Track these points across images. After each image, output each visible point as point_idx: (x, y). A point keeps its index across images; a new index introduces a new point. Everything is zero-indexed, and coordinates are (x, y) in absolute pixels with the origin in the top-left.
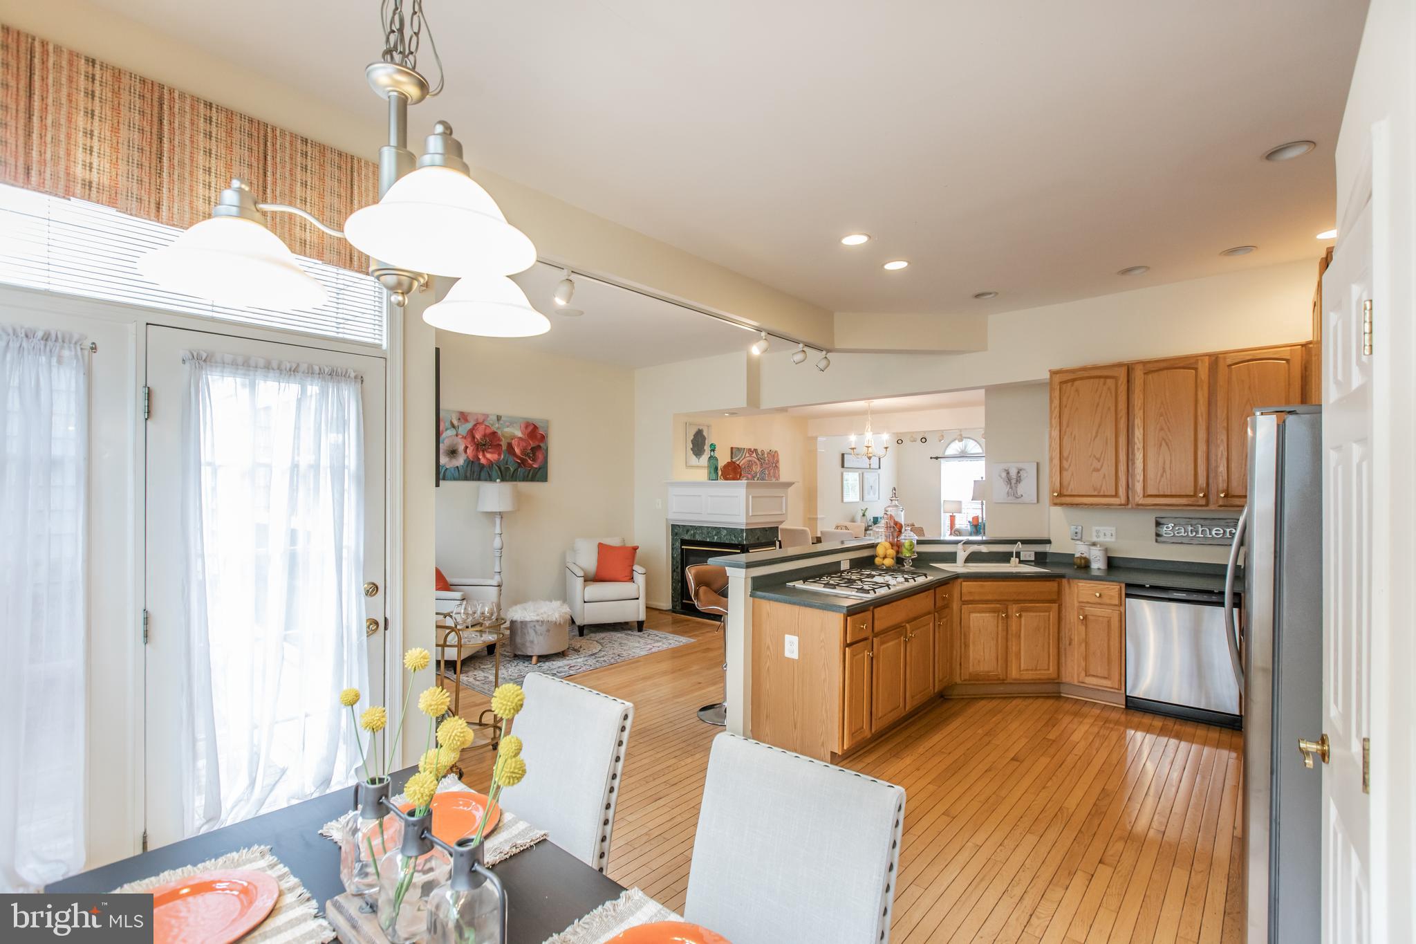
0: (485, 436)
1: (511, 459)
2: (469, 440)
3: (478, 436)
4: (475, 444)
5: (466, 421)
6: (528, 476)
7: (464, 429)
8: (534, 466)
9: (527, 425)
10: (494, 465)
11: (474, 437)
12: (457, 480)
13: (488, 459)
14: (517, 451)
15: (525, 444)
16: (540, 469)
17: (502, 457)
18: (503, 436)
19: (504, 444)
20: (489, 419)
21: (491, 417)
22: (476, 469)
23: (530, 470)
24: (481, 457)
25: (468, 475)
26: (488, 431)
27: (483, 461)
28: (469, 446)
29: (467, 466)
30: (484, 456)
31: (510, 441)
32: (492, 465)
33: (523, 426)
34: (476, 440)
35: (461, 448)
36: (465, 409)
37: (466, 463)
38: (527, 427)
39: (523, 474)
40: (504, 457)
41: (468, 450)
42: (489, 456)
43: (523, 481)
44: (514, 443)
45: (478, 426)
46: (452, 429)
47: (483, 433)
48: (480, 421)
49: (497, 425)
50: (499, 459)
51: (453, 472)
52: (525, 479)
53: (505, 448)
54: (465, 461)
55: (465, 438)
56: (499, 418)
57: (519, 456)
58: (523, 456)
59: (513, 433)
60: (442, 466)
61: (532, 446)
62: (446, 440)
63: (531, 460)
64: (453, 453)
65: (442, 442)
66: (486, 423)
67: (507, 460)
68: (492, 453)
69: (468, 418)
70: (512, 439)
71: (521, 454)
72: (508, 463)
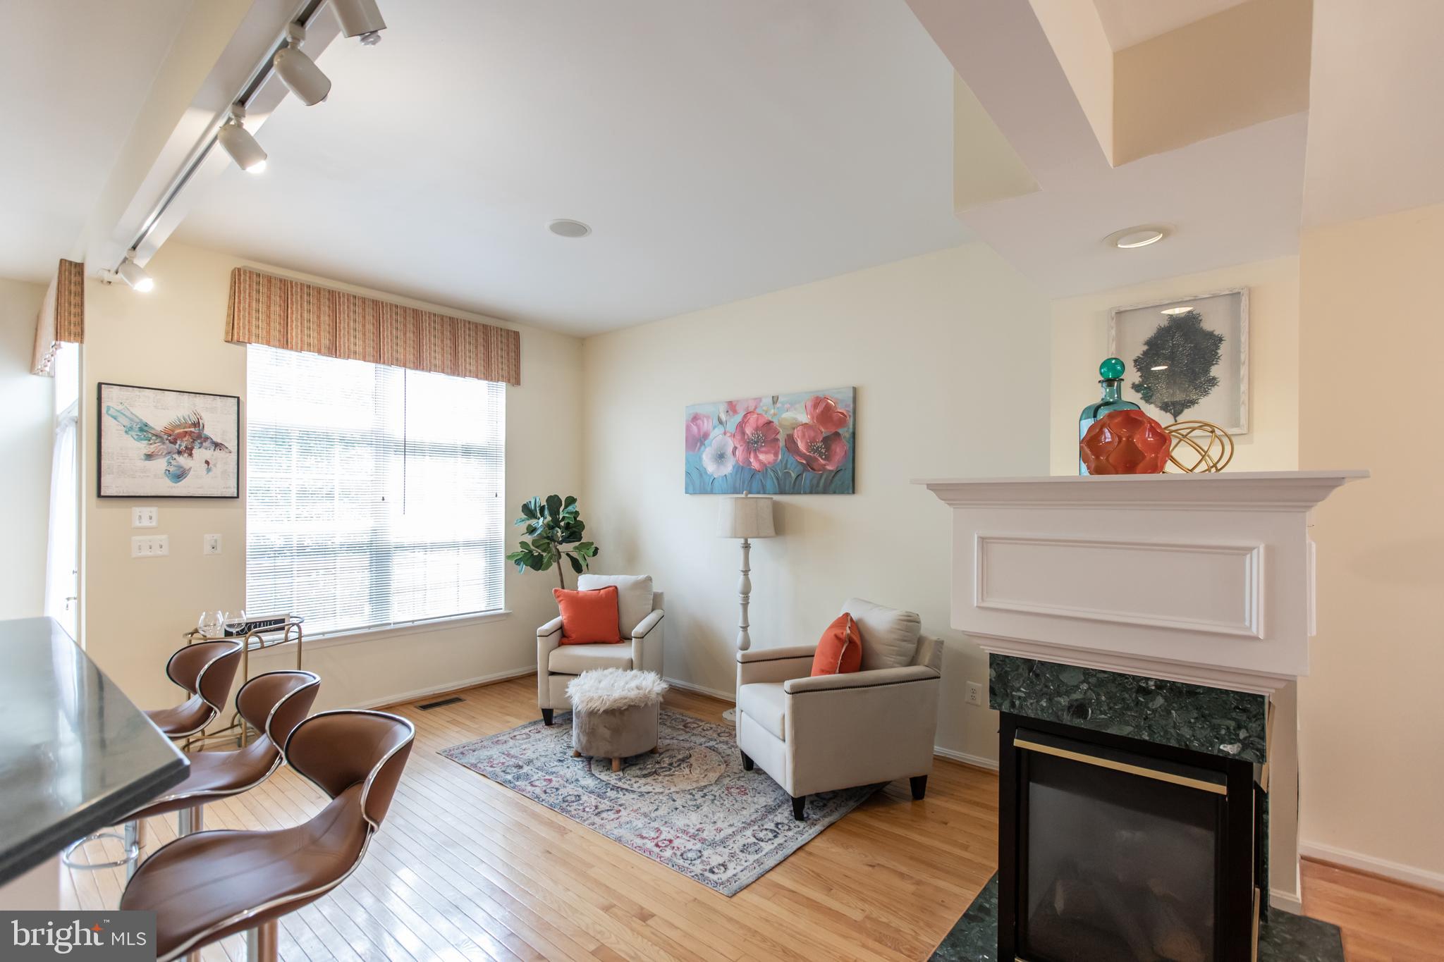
0: (757, 429)
1: (792, 460)
2: (738, 437)
3: (749, 431)
4: (745, 442)
5: (735, 412)
6: (817, 485)
7: (733, 423)
8: (829, 468)
9: (818, 401)
10: (769, 471)
11: (743, 433)
12: (724, 493)
13: (761, 462)
14: (801, 446)
15: (812, 434)
17: (780, 457)
18: (781, 425)
19: (782, 437)
20: (761, 404)
21: (764, 401)
22: (747, 476)
23: (821, 476)
24: (752, 460)
25: (737, 485)
26: (761, 422)
27: (755, 464)
28: (738, 446)
29: (736, 474)
30: (756, 457)
31: (790, 432)
32: (767, 470)
33: (809, 405)
34: (746, 437)
35: (729, 449)
36: (733, 396)
37: (735, 471)
38: (816, 406)
39: (811, 480)
40: (783, 458)
41: (737, 453)
42: (762, 457)
43: (811, 493)
44: (797, 434)
45: (749, 416)
46: (720, 426)
47: (755, 426)
48: (751, 409)
49: (772, 411)
50: (776, 460)
51: (721, 483)
52: (813, 490)
53: (784, 443)
54: (734, 467)
55: (734, 436)
56: (775, 400)
57: (805, 454)
58: (810, 452)
59: (796, 419)
60: (710, 476)
61: (824, 435)
62: (714, 441)
63: (822, 459)
64: (720, 457)
65: (710, 445)
66: (759, 411)
67: (787, 460)
68: (766, 453)
69: (738, 408)
70: (794, 429)
71: (807, 450)
72: (789, 466)
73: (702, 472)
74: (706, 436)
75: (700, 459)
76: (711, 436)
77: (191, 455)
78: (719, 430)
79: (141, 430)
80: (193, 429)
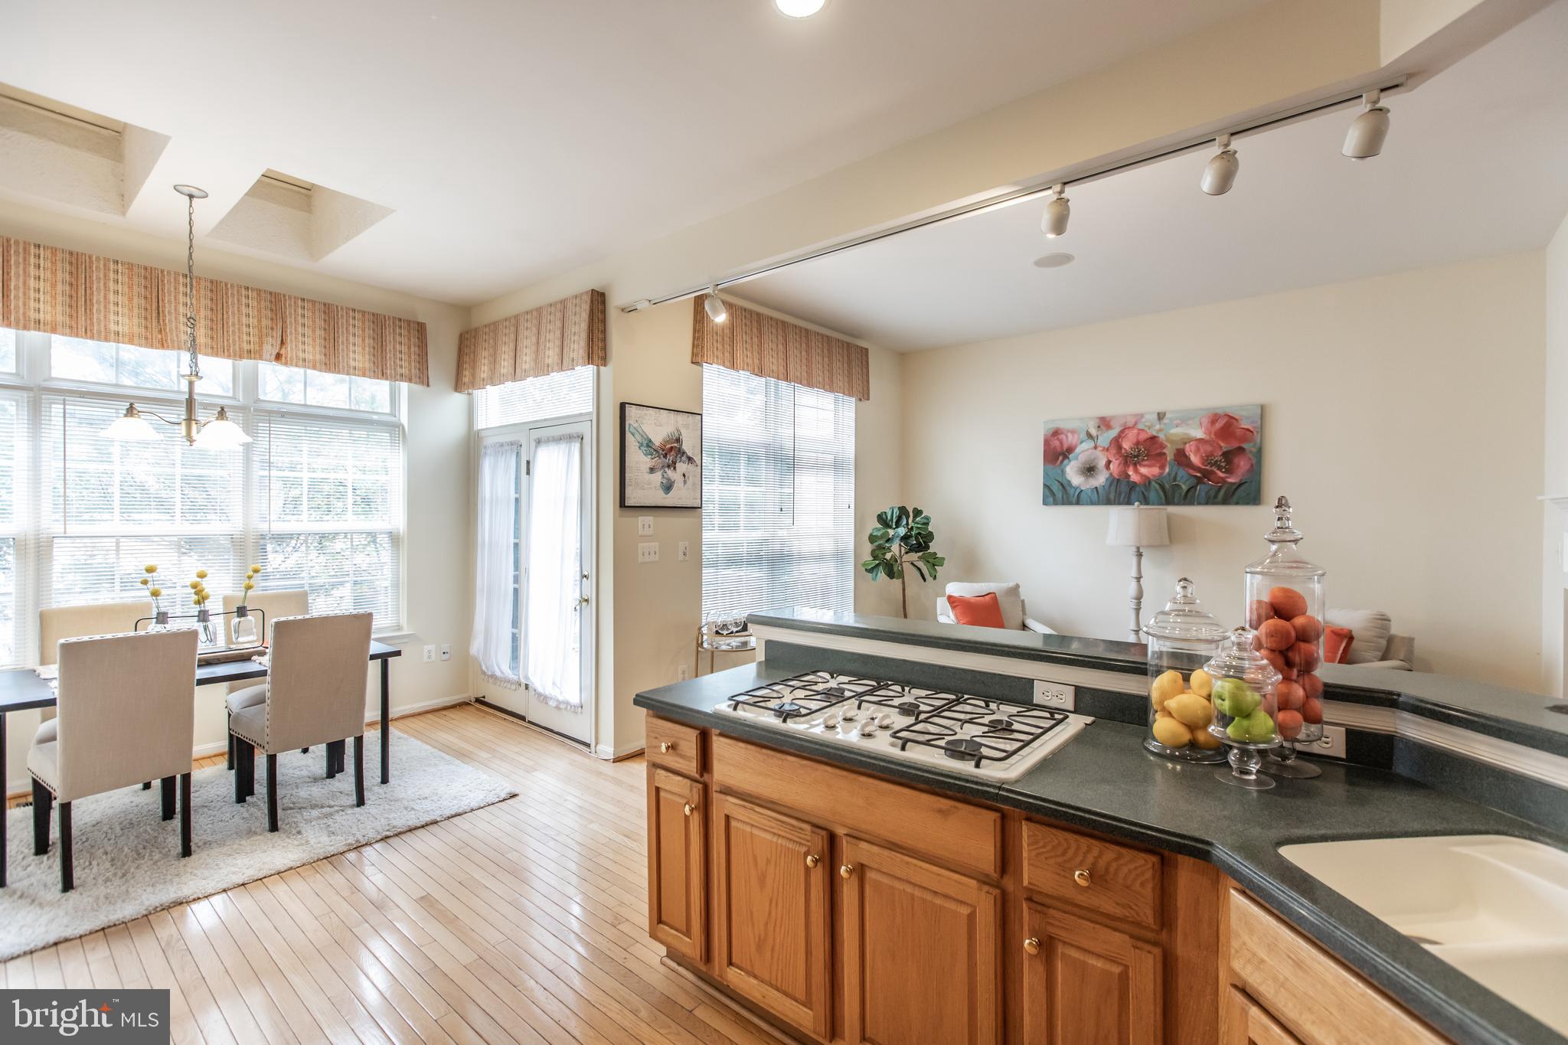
0: (1138, 443)
1: (1182, 473)
2: (1113, 451)
3: (1126, 445)
4: (1122, 456)
5: (1109, 427)
6: (1215, 497)
7: (1106, 438)
8: (1230, 480)
9: (1214, 419)
10: (1153, 483)
11: (1120, 447)
12: (1095, 504)
13: (1142, 475)
14: (1195, 459)
15: (1209, 448)
16: (1240, 485)
17: (1167, 470)
18: (1168, 440)
19: (1169, 452)
20: (1143, 420)
21: (1147, 417)
22: (1124, 488)
23: (1220, 488)
24: (1130, 473)
25: (1112, 496)
26: (1143, 437)
27: (1134, 477)
28: (1113, 460)
29: (1110, 486)
30: (1136, 471)
31: (1180, 447)
32: (1150, 482)
33: (1205, 421)
34: (1123, 451)
35: (1102, 463)
36: (1106, 412)
37: (1108, 483)
38: (1214, 421)
39: (1208, 492)
40: (1171, 471)
41: (1111, 466)
42: (1143, 470)
43: (1207, 503)
44: (1190, 448)
45: (1127, 431)
46: (1090, 440)
47: (1135, 440)
48: (1130, 424)
49: (1158, 427)
50: (1162, 474)
51: (1090, 494)
52: (1211, 500)
53: (1172, 457)
54: (1107, 480)
55: (1107, 450)
56: (1161, 416)
57: (1199, 468)
58: (1206, 466)
59: (1187, 434)
60: (1076, 488)
61: (1225, 450)
62: (1081, 456)
63: (1222, 472)
64: (1089, 470)
65: (1076, 458)
66: (1140, 426)
67: (1176, 474)
68: (1149, 466)
69: (1112, 423)
70: (1185, 443)
71: (1203, 464)
72: (1178, 479)
73: (1065, 486)
74: (1070, 450)
75: (1063, 472)
76: (1078, 450)
77: (675, 468)
78: (1088, 445)
79: (648, 446)
80: (676, 445)
